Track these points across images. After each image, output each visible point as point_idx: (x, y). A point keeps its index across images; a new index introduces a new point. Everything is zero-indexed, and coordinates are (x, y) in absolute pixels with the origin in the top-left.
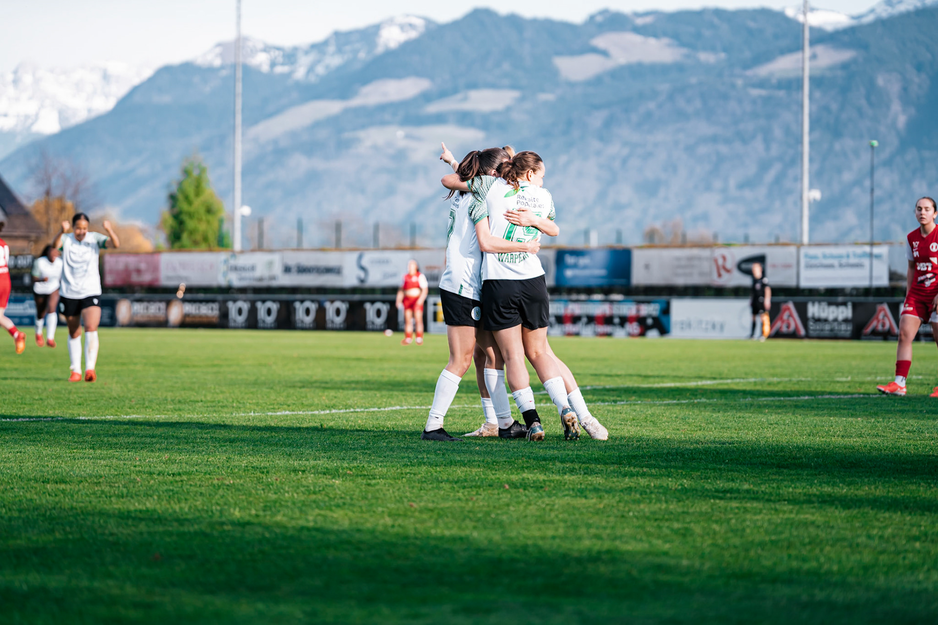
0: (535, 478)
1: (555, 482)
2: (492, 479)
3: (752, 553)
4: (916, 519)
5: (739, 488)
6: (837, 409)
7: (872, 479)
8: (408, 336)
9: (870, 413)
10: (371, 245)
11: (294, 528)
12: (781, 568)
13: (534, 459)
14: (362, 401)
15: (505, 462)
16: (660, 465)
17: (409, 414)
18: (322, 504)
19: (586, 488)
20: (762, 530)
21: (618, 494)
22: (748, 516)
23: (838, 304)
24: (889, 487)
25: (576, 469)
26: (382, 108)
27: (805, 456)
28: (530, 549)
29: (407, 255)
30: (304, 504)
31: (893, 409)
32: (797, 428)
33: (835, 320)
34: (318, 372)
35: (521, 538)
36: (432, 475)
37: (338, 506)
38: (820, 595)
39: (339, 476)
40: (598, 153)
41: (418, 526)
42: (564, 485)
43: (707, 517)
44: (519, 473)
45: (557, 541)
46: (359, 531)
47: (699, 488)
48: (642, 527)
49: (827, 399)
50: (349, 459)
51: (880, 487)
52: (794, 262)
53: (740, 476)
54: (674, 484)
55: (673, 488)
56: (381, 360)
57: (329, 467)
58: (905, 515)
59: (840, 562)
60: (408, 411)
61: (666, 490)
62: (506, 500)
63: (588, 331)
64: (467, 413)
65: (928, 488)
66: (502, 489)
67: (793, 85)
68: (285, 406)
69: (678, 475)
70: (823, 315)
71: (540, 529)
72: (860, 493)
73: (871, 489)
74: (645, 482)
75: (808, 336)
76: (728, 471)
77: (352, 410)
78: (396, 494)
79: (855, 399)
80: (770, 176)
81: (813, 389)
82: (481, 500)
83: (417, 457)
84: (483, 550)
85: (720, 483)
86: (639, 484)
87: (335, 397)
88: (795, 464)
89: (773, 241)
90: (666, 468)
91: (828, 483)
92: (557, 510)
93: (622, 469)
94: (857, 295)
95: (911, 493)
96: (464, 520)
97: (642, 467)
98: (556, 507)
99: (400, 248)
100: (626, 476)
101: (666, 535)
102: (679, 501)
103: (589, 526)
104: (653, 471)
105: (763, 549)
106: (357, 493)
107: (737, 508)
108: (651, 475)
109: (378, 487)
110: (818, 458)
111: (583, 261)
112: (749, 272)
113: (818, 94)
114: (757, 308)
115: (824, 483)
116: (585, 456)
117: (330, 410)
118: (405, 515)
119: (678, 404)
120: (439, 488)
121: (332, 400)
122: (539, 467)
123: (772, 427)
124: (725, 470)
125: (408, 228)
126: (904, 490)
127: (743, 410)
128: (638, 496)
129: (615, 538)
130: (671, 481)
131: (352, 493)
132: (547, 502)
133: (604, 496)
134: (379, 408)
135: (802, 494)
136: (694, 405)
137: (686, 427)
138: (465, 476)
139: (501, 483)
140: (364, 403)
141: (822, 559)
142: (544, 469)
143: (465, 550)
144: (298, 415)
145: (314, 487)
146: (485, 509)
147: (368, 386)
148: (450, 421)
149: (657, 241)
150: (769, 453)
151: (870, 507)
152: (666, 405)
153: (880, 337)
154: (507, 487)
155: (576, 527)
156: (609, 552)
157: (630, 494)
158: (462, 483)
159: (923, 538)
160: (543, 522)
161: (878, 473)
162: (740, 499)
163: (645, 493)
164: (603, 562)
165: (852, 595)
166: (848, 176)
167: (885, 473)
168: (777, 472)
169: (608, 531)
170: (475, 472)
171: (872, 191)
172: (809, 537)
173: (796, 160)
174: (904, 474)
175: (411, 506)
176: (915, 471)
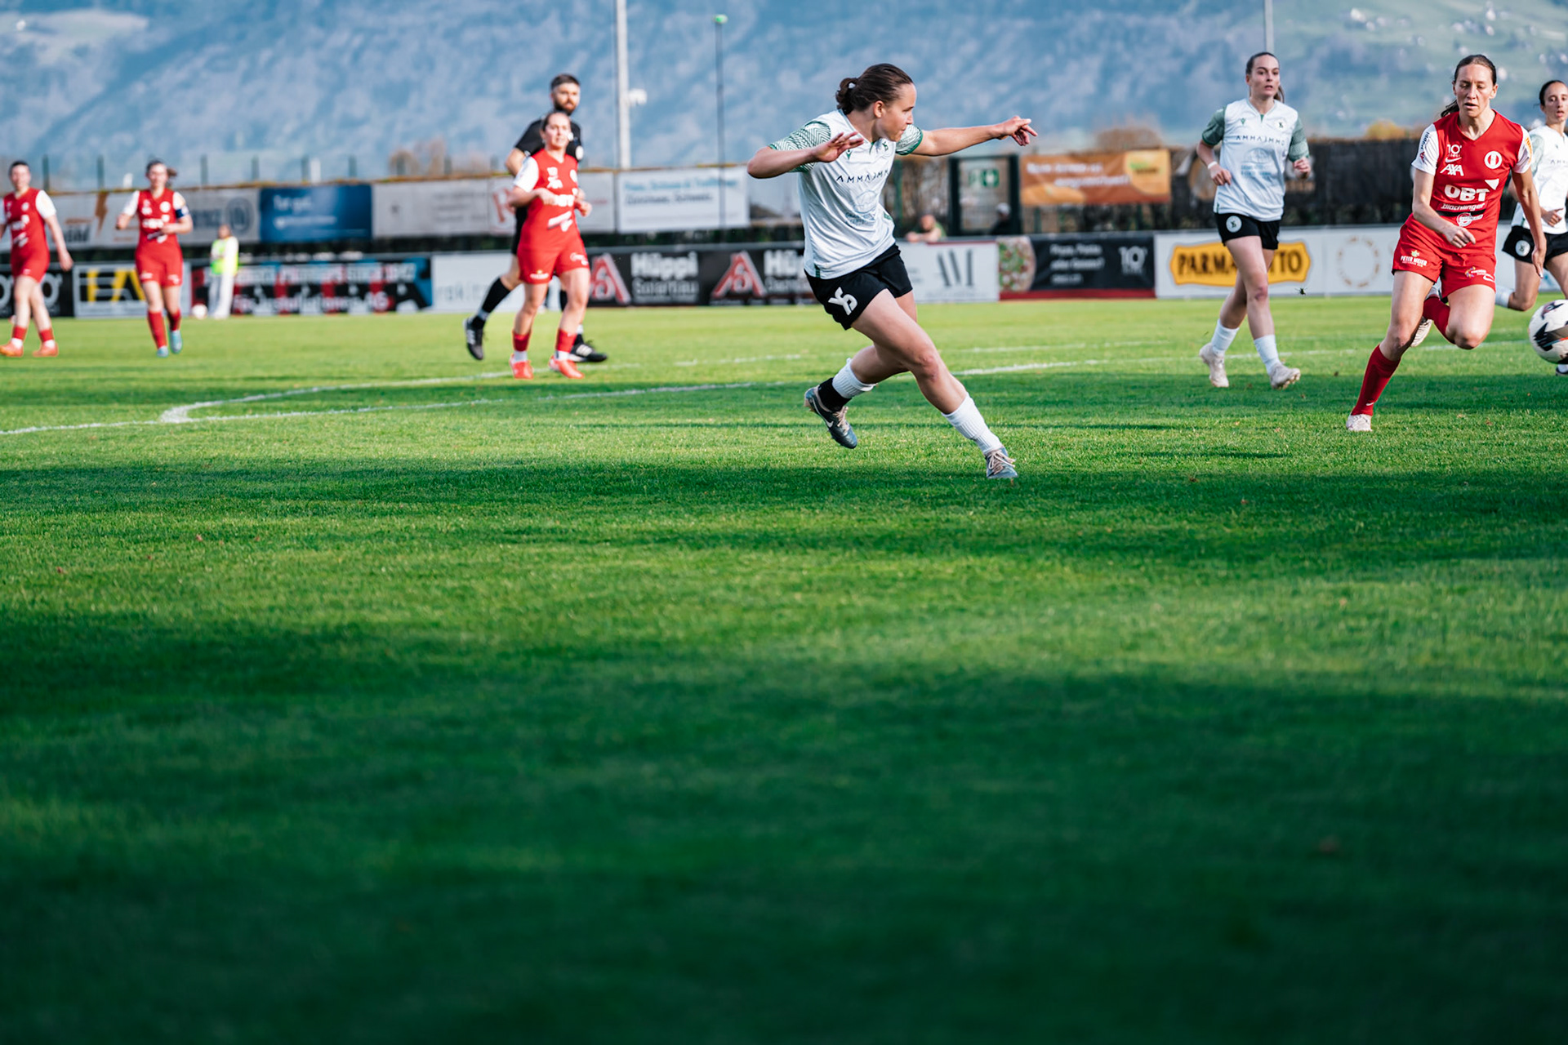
0: (240, 525)
1: (271, 529)
2: (177, 528)
3: (561, 618)
4: (795, 559)
5: (540, 526)
6: (678, 407)
7: (731, 506)
12: (604, 639)
13: (239, 497)
15: (196, 502)
16: (423, 498)
17: (52, 437)
19: (317, 535)
20: (574, 585)
21: (364, 542)
22: (554, 566)
23: (676, 256)
24: (756, 515)
25: (300, 508)
27: (634, 477)
28: (237, 628)
31: (758, 403)
33: (673, 278)
35: (224, 612)
36: (88, 525)
38: (660, 674)
40: (318, 45)
41: (70, 600)
42: (285, 533)
44: (217, 518)
45: (277, 612)
47: (481, 528)
48: (401, 589)
49: (663, 393)
51: (742, 517)
52: (609, 196)
53: (541, 509)
54: (445, 524)
55: (444, 530)
58: (779, 554)
59: (688, 625)
60: (49, 434)
61: (433, 534)
62: (199, 557)
63: (311, 308)
64: (136, 433)
65: (812, 515)
66: (193, 542)
69: (450, 511)
70: (654, 272)
71: (251, 597)
72: (715, 526)
73: (730, 520)
74: (402, 523)
75: (634, 304)
76: (523, 502)
78: (36, 555)
81: (643, 380)
82: (163, 560)
83: (65, 501)
84: (171, 632)
85: (512, 520)
86: (393, 526)
88: (619, 489)
90: (433, 501)
91: (668, 514)
92: (276, 568)
93: (369, 506)
94: (704, 241)
95: (788, 523)
96: (137, 589)
97: (398, 502)
98: (274, 564)
100: (375, 515)
101: (436, 599)
102: (454, 549)
103: (322, 590)
104: (414, 506)
105: (576, 613)
107: (538, 555)
108: (411, 513)
109: (8, 546)
110: (653, 477)
111: (300, 204)
115: (663, 513)
116: (313, 489)
118: (51, 586)
119: (447, 409)
120: (100, 545)
122: (246, 508)
123: (585, 436)
124: (518, 501)
126: (778, 519)
127: (543, 413)
128: (393, 544)
129: (362, 606)
130: (440, 520)
132: (261, 558)
133: (343, 545)
134: (15, 430)
135: (631, 532)
136: (470, 409)
137: (460, 441)
138: (138, 525)
139: (191, 533)
141: (662, 624)
142: (254, 511)
143: (140, 633)
146: (168, 572)
149: (408, 172)
150: (582, 475)
151: (730, 545)
152: (429, 410)
153: (739, 302)
154: (200, 538)
155: (304, 592)
156: (353, 625)
157: (381, 542)
158: (132, 535)
159: (806, 587)
160: (255, 588)
161: (739, 497)
162: (541, 541)
163: (402, 538)
164: (345, 640)
165: (706, 672)
166: (684, 69)
167: (749, 496)
168: (594, 501)
169: (351, 596)
170: (152, 518)
171: (720, 88)
172: (642, 592)
173: (608, 46)
174: (777, 496)
175: (59, 571)
176: (793, 491)
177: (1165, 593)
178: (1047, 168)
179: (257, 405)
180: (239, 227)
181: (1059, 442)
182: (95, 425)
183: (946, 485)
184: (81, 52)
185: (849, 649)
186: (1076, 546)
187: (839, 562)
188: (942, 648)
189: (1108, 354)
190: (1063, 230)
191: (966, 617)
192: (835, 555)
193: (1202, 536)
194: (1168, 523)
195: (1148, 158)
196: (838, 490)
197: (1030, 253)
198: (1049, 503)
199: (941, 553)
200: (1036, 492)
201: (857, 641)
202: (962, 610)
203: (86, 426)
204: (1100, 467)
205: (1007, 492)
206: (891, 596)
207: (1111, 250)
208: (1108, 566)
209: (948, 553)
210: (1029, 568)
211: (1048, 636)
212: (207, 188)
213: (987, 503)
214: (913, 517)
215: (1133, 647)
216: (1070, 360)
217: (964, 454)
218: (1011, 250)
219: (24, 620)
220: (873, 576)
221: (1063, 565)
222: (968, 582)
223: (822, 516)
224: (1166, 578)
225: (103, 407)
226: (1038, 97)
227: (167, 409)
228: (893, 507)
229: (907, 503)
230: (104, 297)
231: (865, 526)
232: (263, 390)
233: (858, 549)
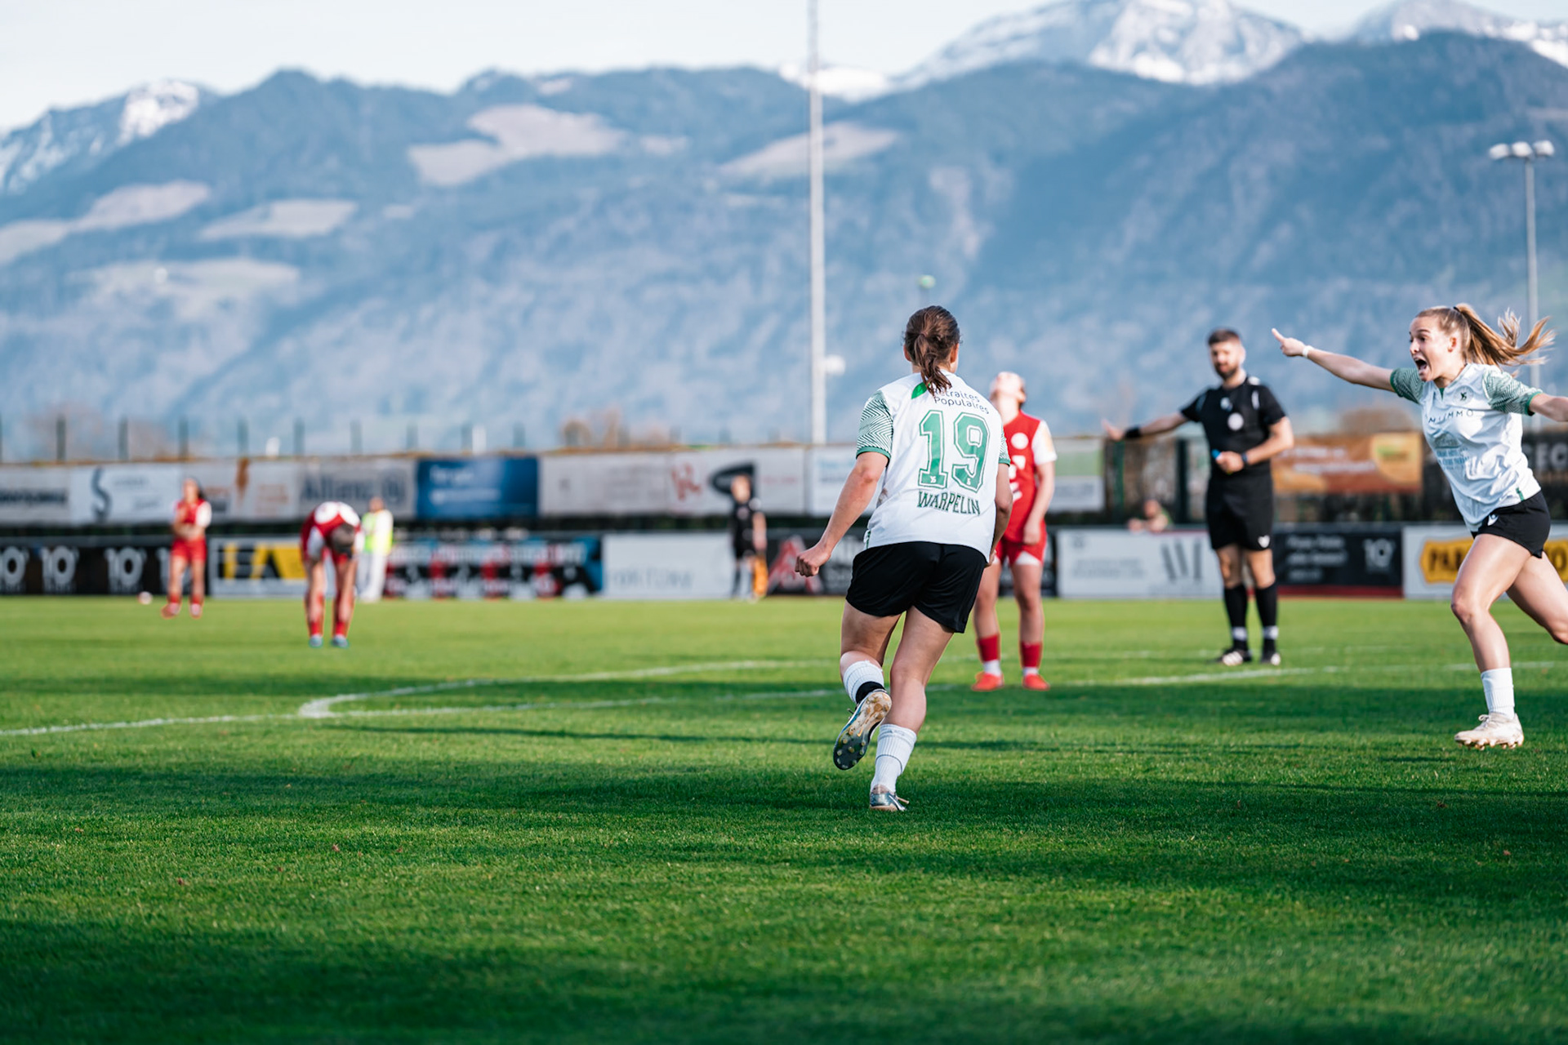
0: (382, 834)
1: (415, 839)
2: (311, 836)
3: (733, 948)
4: (995, 887)
5: (713, 842)
8: (172, 600)
10: (116, 452)
12: (780, 972)
13: (381, 802)
14: (100, 712)
15: (334, 807)
16: (585, 808)
17: (178, 731)
18: (33, 884)
19: (466, 847)
20: (748, 910)
21: (517, 857)
22: (727, 888)
24: (952, 836)
25: (448, 817)
26: (130, 232)
27: (818, 789)
28: (373, 951)
29: (173, 473)
31: (959, 708)
34: (28, 665)
35: (359, 932)
36: (214, 831)
37: (59, 886)
38: (841, 1014)
39: (61, 837)
40: (484, 302)
41: (190, 915)
42: (430, 844)
43: (660, 890)
44: (356, 826)
45: (418, 934)
46: (92, 925)
47: (648, 843)
48: (555, 910)
50: (79, 808)
51: (938, 837)
52: (800, 473)
53: (714, 823)
54: (608, 838)
55: (606, 845)
56: (133, 643)
57: (45, 822)
58: (977, 880)
59: (873, 959)
60: (175, 727)
61: (594, 849)
62: (335, 870)
63: (469, 591)
64: (272, 728)
65: (1015, 836)
66: (328, 853)
67: (794, 188)
69: (614, 823)
71: (390, 917)
72: (906, 846)
73: (923, 840)
74: (560, 836)
75: (824, 594)
76: (695, 815)
77: (84, 726)
78: (156, 864)
80: (762, 334)
83: (190, 803)
84: (300, 953)
85: (682, 835)
86: (551, 838)
87: (57, 706)
88: (802, 802)
89: (765, 439)
90: (595, 812)
91: (855, 832)
92: (419, 884)
93: (524, 816)
95: (988, 845)
96: (265, 904)
97: (556, 812)
98: (417, 879)
99: (162, 460)
100: (530, 827)
101: (595, 922)
102: (616, 866)
103: (469, 910)
104: (574, 817)
105: (749, 943)
106: (90, 864)
107: (709, 875)
108: (571, 825)
109: (125, 853)
111: (462, 477)
113: (836, 203)
114: (742, 548)
115: (849, 831)
116: (463, 796)
117: (48, 728)
118: (170, 900)
119: (614, 708)
120: (226, 853)
121: (51, 710)
122: (389, 815)
124: (689, 813)
125: (175, 427)
126: (977, 840)
127: (719, 714)
128: (549, 859)
129: (512, 929)
130: (603, 834)
131: (82, 864)
132: (403, 872)
133: (494, 860)
134: (128, 723)
135: (813, 851)
136: (640, 709)
138: (268, 832)
139: (327, 842)
140: (104, 715)
141: (844, 957)
142: (397, 819)
143: (265, 955)
145: (21, 855)
146: (299, 885)
147: (110, 687)
148: (244, 742)
149: (581, 442)
150: (761, 785)
151: (922, 869)
152: (598, 709)
154: (337, 848)
155: (449, 912)
156: (501, 951)
157: (537, 857)
158: (262, 844)
159: (1007, 918)
160: (394, 906)
161: (935, 814)
162: (714, 860)
163: (559, 853)
164: (491, 967)
165: (893, 1013)
166: (886, 334)
167: (946, 813)
168: (774, 815)
169: (500, 918)
170: (285, 825)
172: (824, 920)
173: (803, 309)
174: (976, 814)
175: (180, 883)
176: (995, 808)
177: (1407, 934)
179: (405, 699)
180: (394, 499)
181: (1292, 759)
182: (226, 718)
183: (1166, 806)
184: (226, 305)
185: (1052, 989)
186: (1309, 878)
187: (1044, 891)
188: (1156, 991)
189: (1349, 660)
190: (1302, 520)
191: (1185, 956)
192: (1039, 882)
193: (1451, 869)
194: (1413, 854)
195: (1396, 443)
196: (1045, 809)
198: (1280, 828)
199: (1158, 882)
200: (1266, 815)
201: (1061, 980)
202: (1180, 948)
203: (216, 719)
204: (1337, 788)
205: (1233, 815)
206: (1100, 930)
207: (1354, 544)
208: (1344, 902)
209: (1166, 883)
210: (1256, 902)
211: (1275, 980)
212: (359, 458)
213: (1210, 827)
214: (1128, 841)
215: (1370, 995)
216: (1307, 665)
217: (1186, 771)
219: (138, 936)
220: (1081, 908)
221: (1294, 899)
222: (1187, 916)
223: (1026, 838)
224: (1409, 916)
225: (236, 698)
227: (306, 702)
228: (1105, 829)
229: (1121, 825)
230: (243, 575)
231: (1074, 850)
232: (413, 683)
233: (1065, 876)
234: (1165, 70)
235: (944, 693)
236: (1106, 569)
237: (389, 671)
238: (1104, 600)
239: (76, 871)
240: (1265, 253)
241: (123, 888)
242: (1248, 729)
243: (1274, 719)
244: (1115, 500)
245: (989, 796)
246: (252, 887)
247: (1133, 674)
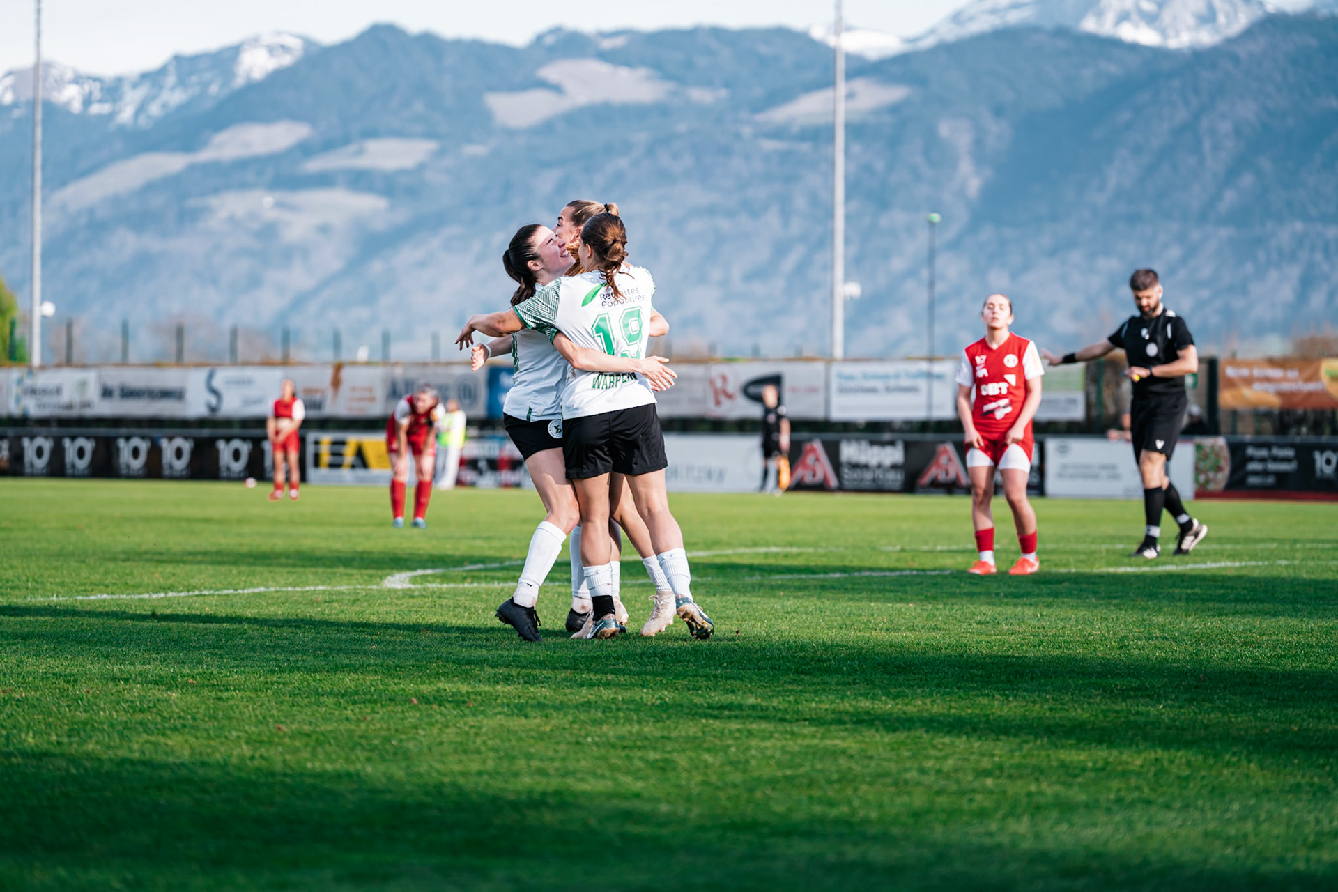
0: (454, 690)
1: (483, 695)
2: (394, 691)
3: (758, 795)
4: (988, 745)
5: (742, 702)
6: (880, 591)
7: (928, 690)
8: (278, 487)
9: (926, 597)
10: (227, 357)
11: (111, 760)
12: (799, 816)
13: (454, 662)
14: (212, 580)
16: (631, 671)
17: (278, 598)
18: (152, 727)
19: (527, 703)
20: (772, 762)
21: (571, 712)
22: (754, 743)
23: (883, 444)
24: (951, 701)
25: (512, 676)
26: (242, 164)
27: (834, 658)
28: (447, 790)
29: (277, 373)
30: (126, 726)
31: (958, 590)
32: (823, 618)
33: (879, 466)
34: (147, 539)
35: (434, 774)
36: (309, 684)
37: (175, 729)
38: (852, 853)
39: (177, 687)
41: (288, 757)
42: (496, 699)
43: (696, 743)
44: (432, 682)
45: (485, 777)
46: (204, 764)
47: (685, 702)
48: (604, 758)
49: (866, 577)
50: (192, 662)
51: (938, 701)
52: (821, 384)
53: (744, 686)
54: (651, 697)
55: (649, 703)
56: (240, 521)
57: (163, 674)
58: (972, 739)
59: (881, 806)
60: (276, 595)
61: (639, 707)
62: (413, 720)
64: (359, 597)
65: (1005, 702)
66: (408, 705)
67: (820, 134)
68: (102, 587)
69: (656, 685)
70: (863, 459)
71: (461, 762)
72: (910, 709)
73: (925, 704)
74: (609, 694)
75: (841, 489)
76: (727, 678)
77: (197, 592)
78: (258, 712)
79: (906, 576)
80: (789, 263)
81: (847, 563)
82: (378, 721)
83: (289, 660)
84: (383, 792)
85: (715, 696)
86: (601, 696)
87: (174, 575)
88: (820, 669)
89: (792, 354)
90: (639, 674)
91: (866, 695)
92: (486, 734)
93: (578, 677)
94: (911, 431)
95: (982, 709)
96: (353, 749)
97: (606, 674)
98: (484, 730)
99: (267, 363)
100: (583, 686)
101: (639, 770)
102: (658, 721)
103: (529, 756)
104: (622, 679)
105: (774, 789)
106: (202, 711)
107: (739, 730)
108: (618, 685)
109: (231, 702)
110: (853, 660)
112: (759, 399)
113: (856, 148)
114: (770, 449)
115: (861, 695)
116: (525, 658)
117: (166, 593)
118: (270, 743)
120: (319, 704)
121: (169, 578)
122: (460, 674)
123: (789, 616)
124: (721, 677)
125: (279, 334)
126: (972, 705)
127: (748, 592)
128: (600, 714)
129: (566, 774)
130: (646, 693)
131: (194, 710)
132: (472, 723)
133: (551, 714)
134: (236, 590)
135: (829, 712)
138: (356, 686)
139: (407, 696)
140: (214, 583)
141: (856, 803)
142: (468, 677)
143: (352, 792)
144: (120, 599)
145: (141, 701)
146: (383, 733)
147: (219, 559)
148: (335, 608)
150: (784, 654)
151: (924, 729)
153: (942, 490)
154: (415, 701)
155: (512, 758)
156: (557, 793)
157: (589, 712)
158: (350, 696)
159: (998, 773)
160: (465, 752)
161: (935, 681)
162: (743, 718)
163: (609, 709)
164: (549, 807)
165: (896, 853)
166: (898, 264)
167: (945, 681)
168: (795, 680)
169: (557, 764)
170: (370, 680)
171: (931, 284)
172: (838, 771)
173: (825, 241)
174: (972, 682)
175: (279, 729)
176: (988, 677)
178: (1245, 372)
179: (476, 574)
180: (467, 402)
181: (1249, 640)
182: (321, 588)
183: (1137, 678)
184: (324, 229)
185: (1037, 836)
186: (1263, 743)
187: (1030, 750)
188: (1128, 838)
189: (1299, 555)
190: (1258, 432)
191: (1153, 809)
192: (1026, 742)
196: (1032, 679)
197: (1225, 453)
198: (1237, 699)
199: (1130, 745)
200: (1225, 688)
201: (1045, 827)
202: (1149, 802)
203: (312, 588)
204: (1288, 665)
205: (1197, 687)
206: (1080, 785)
207: (1305, 454)
208: (1293, 765)
209: (1137, 746)
210: (1216, 763)
211: (1232, 831)
212: (437, 364)
213: (1176, 698)
214: (1104, 708)
215: (1316, 846)
216: (1262, 559)
217: (1156, 648)
218: (1208, 450)
219: (244, 775)
220: (1063, 765)
221: (1249, 761)
222: (1155, 774)
223: (1015, 703)
225: (329, 570)
226: (1238, 303)
227: (390, 575)
228: (1084, 697)
229: (1098, 695)
230: (334, 466)
231: (1057, 715)
232: (482, 560)
233: (1049, 737)
234: (1146, 36)
235: (945, 577)
236: (1087, 473)
237: (462, 549)
238: (1086, 499)
239: (189, 717)
240: (1230, 196)
241: (229, 732)
242: (1210, 613)
243: (1233, 604)
244: (1094, 413)
245: (983, 666)
246: (342, 734)
247: (1109, 564)
